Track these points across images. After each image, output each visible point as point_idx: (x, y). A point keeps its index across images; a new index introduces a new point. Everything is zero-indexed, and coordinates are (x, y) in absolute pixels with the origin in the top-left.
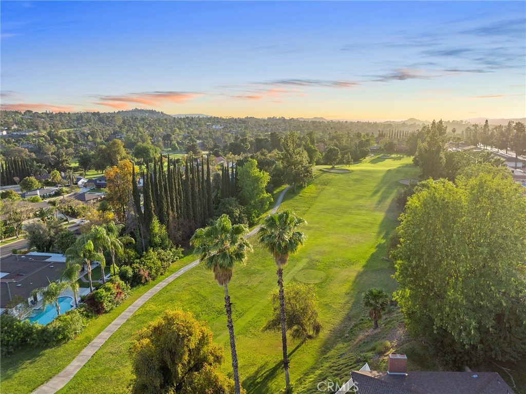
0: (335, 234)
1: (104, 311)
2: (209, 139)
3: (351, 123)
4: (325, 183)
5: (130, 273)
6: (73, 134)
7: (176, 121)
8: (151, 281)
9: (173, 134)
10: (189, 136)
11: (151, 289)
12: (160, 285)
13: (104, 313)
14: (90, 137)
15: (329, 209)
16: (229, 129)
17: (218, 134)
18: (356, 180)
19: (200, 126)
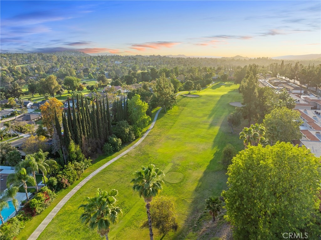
0: (190, 143)
1: (36, 214)
2: (113, 71)
3: (201, 59)
4: (184, 105)
5: (55, 182)
6: (25, 69)
7: (92, 59)
8: (70, 186)
9: (90, 68)
10: (100, 69)
11: (70, 192)
12: (76, 188)
13: (36, 215)
14: (36, 71)
15: (186, 124)
16: (125, 64)
17: (119, 68)
18: (203, 103)
19: (107, 62)
